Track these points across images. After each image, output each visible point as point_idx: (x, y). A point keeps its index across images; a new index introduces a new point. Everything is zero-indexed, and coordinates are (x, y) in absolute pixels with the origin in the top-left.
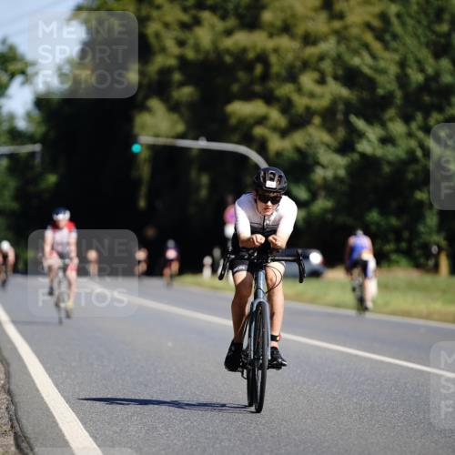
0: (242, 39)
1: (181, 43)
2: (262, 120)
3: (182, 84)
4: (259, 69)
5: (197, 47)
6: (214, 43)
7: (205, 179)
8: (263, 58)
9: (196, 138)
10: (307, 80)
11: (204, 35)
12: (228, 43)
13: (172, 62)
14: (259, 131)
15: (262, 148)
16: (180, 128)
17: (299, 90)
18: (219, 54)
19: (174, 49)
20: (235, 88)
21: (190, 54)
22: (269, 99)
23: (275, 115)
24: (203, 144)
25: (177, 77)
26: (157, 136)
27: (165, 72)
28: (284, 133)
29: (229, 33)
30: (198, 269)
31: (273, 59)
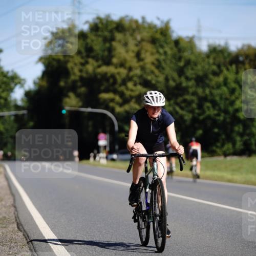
0: (104, 69)
1: (81, 71)
2: (112, 100)
3: (81, 87)
4: (111, 81)
5: (87, 72)
6: (94, 71)
7: (90, 123)
8: (113, 76)
9: (87, 107)
10: (130, 85)
11: (90, 68)
12: (100, 70)
13: (77, 78)
14: (111, 104)
15: (112, 111)
16: (80, 104)
17: (127, 89)
18: (95, 75)
19: (78, 74)
20: (102, 88)
21: (84, 75)
22: (115, 92)
23: (117, 98)
24: (89, 110)
25: (79, 84)
26: (71, 106)
27: (74, 82)
28: (121, 105)
29: (99, 66)
30: (88, 158)
31: (118, 77)
